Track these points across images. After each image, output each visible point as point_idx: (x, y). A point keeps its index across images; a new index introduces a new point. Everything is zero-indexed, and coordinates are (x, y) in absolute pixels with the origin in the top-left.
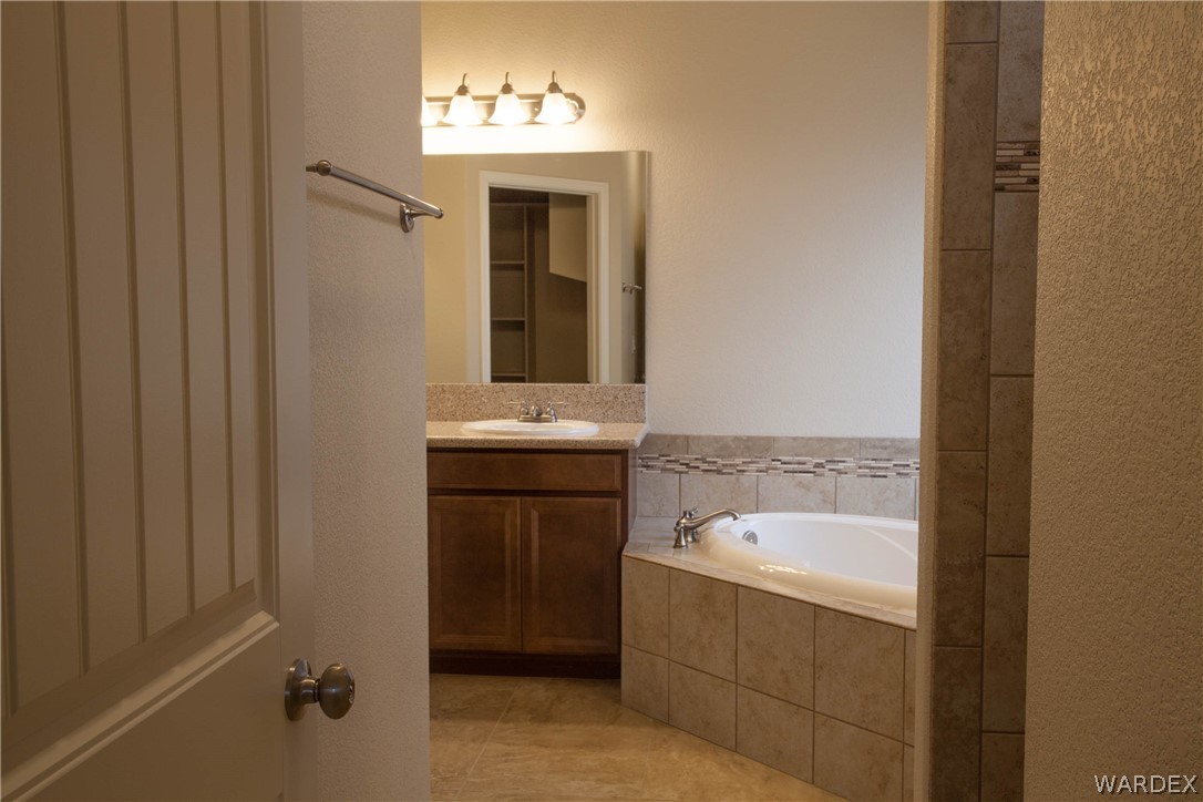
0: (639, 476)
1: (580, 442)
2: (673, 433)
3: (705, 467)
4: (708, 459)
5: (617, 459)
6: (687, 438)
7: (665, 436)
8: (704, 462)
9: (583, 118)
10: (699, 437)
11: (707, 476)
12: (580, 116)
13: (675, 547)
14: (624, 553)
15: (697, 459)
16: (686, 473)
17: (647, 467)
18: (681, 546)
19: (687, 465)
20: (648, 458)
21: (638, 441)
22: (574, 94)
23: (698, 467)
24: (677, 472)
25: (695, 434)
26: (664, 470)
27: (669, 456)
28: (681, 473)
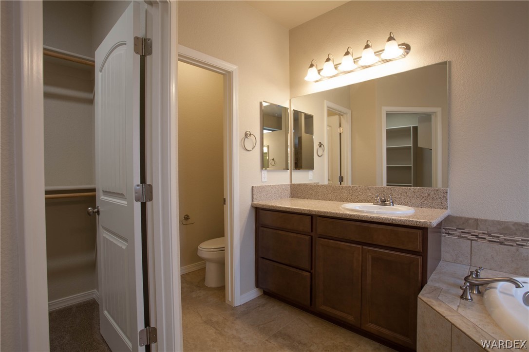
0: (443, 239)
1: (395, 220)
2: (467, 217)
3: (491, 239)
4: (492, 234)
5: (420, 232)
6: (477, 220)
7: (461, 218)
8: (490, 235)
9: (409, 54)
10: (486, 221)
11: (491, 244)
12: (407, 53)
13: (462, 297)
14: (420, 296)
15: (484, 233)
16: (476, 241)
17: (449, 234)
18: (467, 299)
19: (477, 236)
20: (449, 229)
21: (434, 223)
22: (404, 43)
23: (485, 239)
24: (469, 239)
25: (483, 218)
26: (460, 237)
27: (464, 229)
28: (472, 240)
